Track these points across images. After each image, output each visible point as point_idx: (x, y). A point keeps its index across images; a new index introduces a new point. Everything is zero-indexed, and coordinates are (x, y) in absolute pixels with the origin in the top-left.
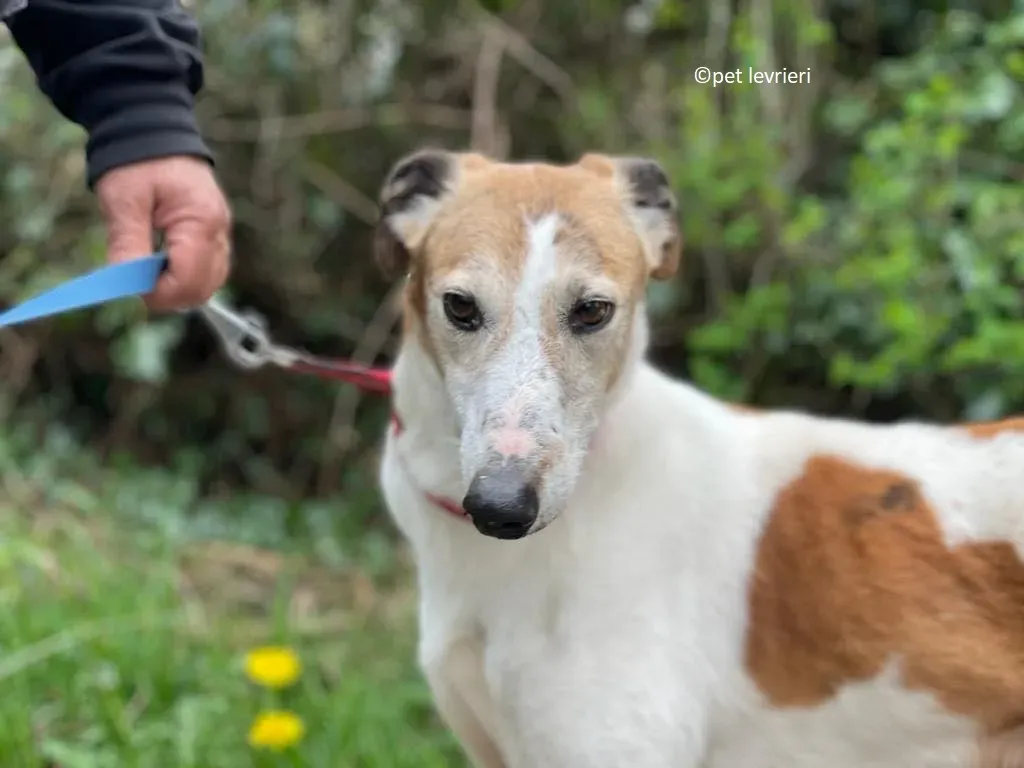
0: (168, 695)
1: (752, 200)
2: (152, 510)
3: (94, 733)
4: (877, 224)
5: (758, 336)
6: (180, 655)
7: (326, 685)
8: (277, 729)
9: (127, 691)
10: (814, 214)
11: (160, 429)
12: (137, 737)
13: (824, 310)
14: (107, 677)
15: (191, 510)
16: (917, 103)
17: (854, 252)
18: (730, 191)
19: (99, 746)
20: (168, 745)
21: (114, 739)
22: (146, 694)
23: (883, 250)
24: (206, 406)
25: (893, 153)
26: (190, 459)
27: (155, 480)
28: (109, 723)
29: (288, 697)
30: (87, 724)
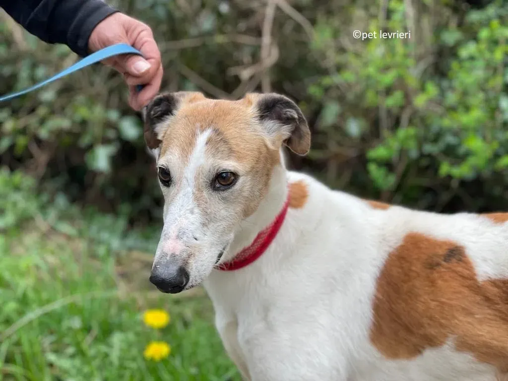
0: (107, 332)
1: (400, 83)
2: (105, 236)
3: (71, 350)
4: (465, 93)
5: (403, 152)
6: (113, 311)
7: (186, 324)
8: (158, 350)
9: (87, 329)
10: (432, 90)
11: (111, 193)
12: (92, 352)
13: (437, 138)
14: (76, 323)
15: (125, 235)
16: (484, 34)
17: (452, 109)
18: (388, 78)
19: (72, 356)
20: (107, 355)
21: (80, 353)
22: (96, 331)
23: (467, 109)
24: (133, 182)
25: (472, 58)
26: (125, 208)
27: (108, 220)
28: (78, 345)
29: (166, 332)
30: (68, 345)
